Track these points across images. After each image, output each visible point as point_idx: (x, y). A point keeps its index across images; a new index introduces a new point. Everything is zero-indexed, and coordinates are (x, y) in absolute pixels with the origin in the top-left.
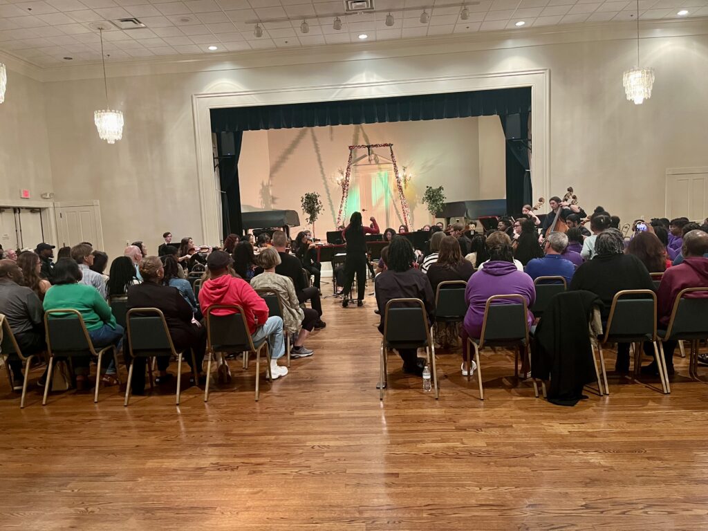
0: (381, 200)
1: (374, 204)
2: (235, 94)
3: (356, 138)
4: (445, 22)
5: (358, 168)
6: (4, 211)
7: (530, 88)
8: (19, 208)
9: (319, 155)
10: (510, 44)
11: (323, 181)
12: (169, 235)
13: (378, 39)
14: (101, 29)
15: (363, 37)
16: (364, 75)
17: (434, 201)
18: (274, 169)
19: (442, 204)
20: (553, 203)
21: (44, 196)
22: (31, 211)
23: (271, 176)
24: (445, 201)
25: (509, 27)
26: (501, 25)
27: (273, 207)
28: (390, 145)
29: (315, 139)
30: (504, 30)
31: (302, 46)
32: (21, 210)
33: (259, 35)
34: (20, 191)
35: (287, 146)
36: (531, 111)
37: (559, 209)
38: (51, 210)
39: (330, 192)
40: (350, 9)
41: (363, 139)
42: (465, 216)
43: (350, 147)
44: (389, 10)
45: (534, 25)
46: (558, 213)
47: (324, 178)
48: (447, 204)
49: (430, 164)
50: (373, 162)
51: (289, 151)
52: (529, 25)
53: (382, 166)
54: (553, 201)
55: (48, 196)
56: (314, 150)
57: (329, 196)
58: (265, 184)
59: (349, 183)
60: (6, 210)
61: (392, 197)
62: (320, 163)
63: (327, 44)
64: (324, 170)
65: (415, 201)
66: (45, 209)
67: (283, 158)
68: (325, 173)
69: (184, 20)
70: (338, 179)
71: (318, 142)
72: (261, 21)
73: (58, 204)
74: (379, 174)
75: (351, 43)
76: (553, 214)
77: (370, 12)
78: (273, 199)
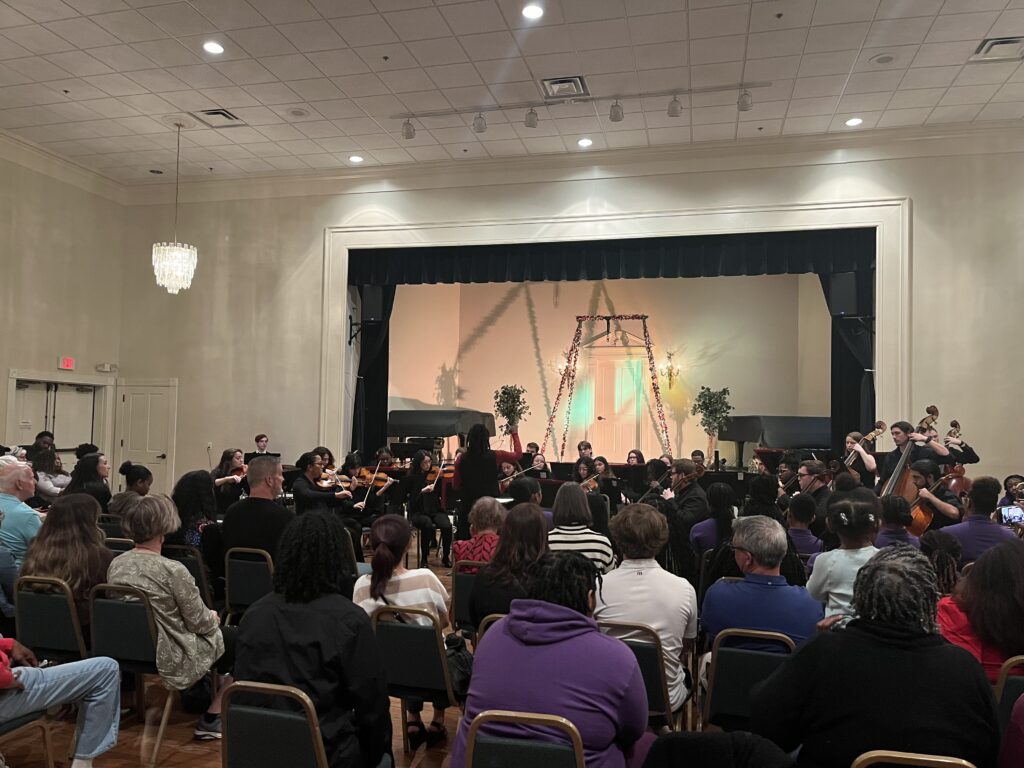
0: (629, 403)
1: (617, 409)
2: (387, 228)
3: (594, 304)
4: (716, 121)
5: (594, 351)
6: (27, 387)
7: (873, 230)
8: (56, 385)
9: (534, 329)
10: (839, 156)
11: (538, 369)
12: (264, 439)
13: (611, 146)
14: (179, 126)
15: (585, 143)
16: (588, 202)
17: (711, 412)
18: (465, 347)
19: (726, 418)
20: (897, 433)
21: (99, 369)
22: (78, 390)
23: (459, 356)
24: (732, 413)
25: (835, 128)
26: (817, 125)
27: (459, 404)
28: (644, 318)
29: (530, 304)
30: (826, 134)
31: (492, 158)
32: (59, 386)
33: (409, 135)
34: (58, 359)
35: (487, 312)
36: (875, 269)
37: (909, 444)
38: (110, 391)
39: (547, 386)
40: (550, 94)
41: (605, 306)
42: (760, 441)
43: (578, 318)
44: (617, 97)
45: (880, 125)
46: (905, 452)
47: (540, 364)
48: (736, 419)
49: (712, 351)
50: (620, 343)
51: (490, 320)
52: (871, 125)
53: (633, 350)
54: (897, 430)
55: (107, 368)
56: (528, 320)
57: (545, 392)
58: (448, 369)
59: (577, 374)
60: (30, 385)
61: (647, 400)
62: (536, 340)
63: (530, 155)
64: (541, 353)
65: (685, 409)
66: (100, 387)
67: (480, 331)
68: (542, 356)
69: (297, 113)
70: (560, 366)
71: (534, 309)
72: (413, 115)
73: (123, 381)
74: (629, 362)
75: (569, 153)
76: (897, 453)
77: (586, 100)
78: (460, 393)
